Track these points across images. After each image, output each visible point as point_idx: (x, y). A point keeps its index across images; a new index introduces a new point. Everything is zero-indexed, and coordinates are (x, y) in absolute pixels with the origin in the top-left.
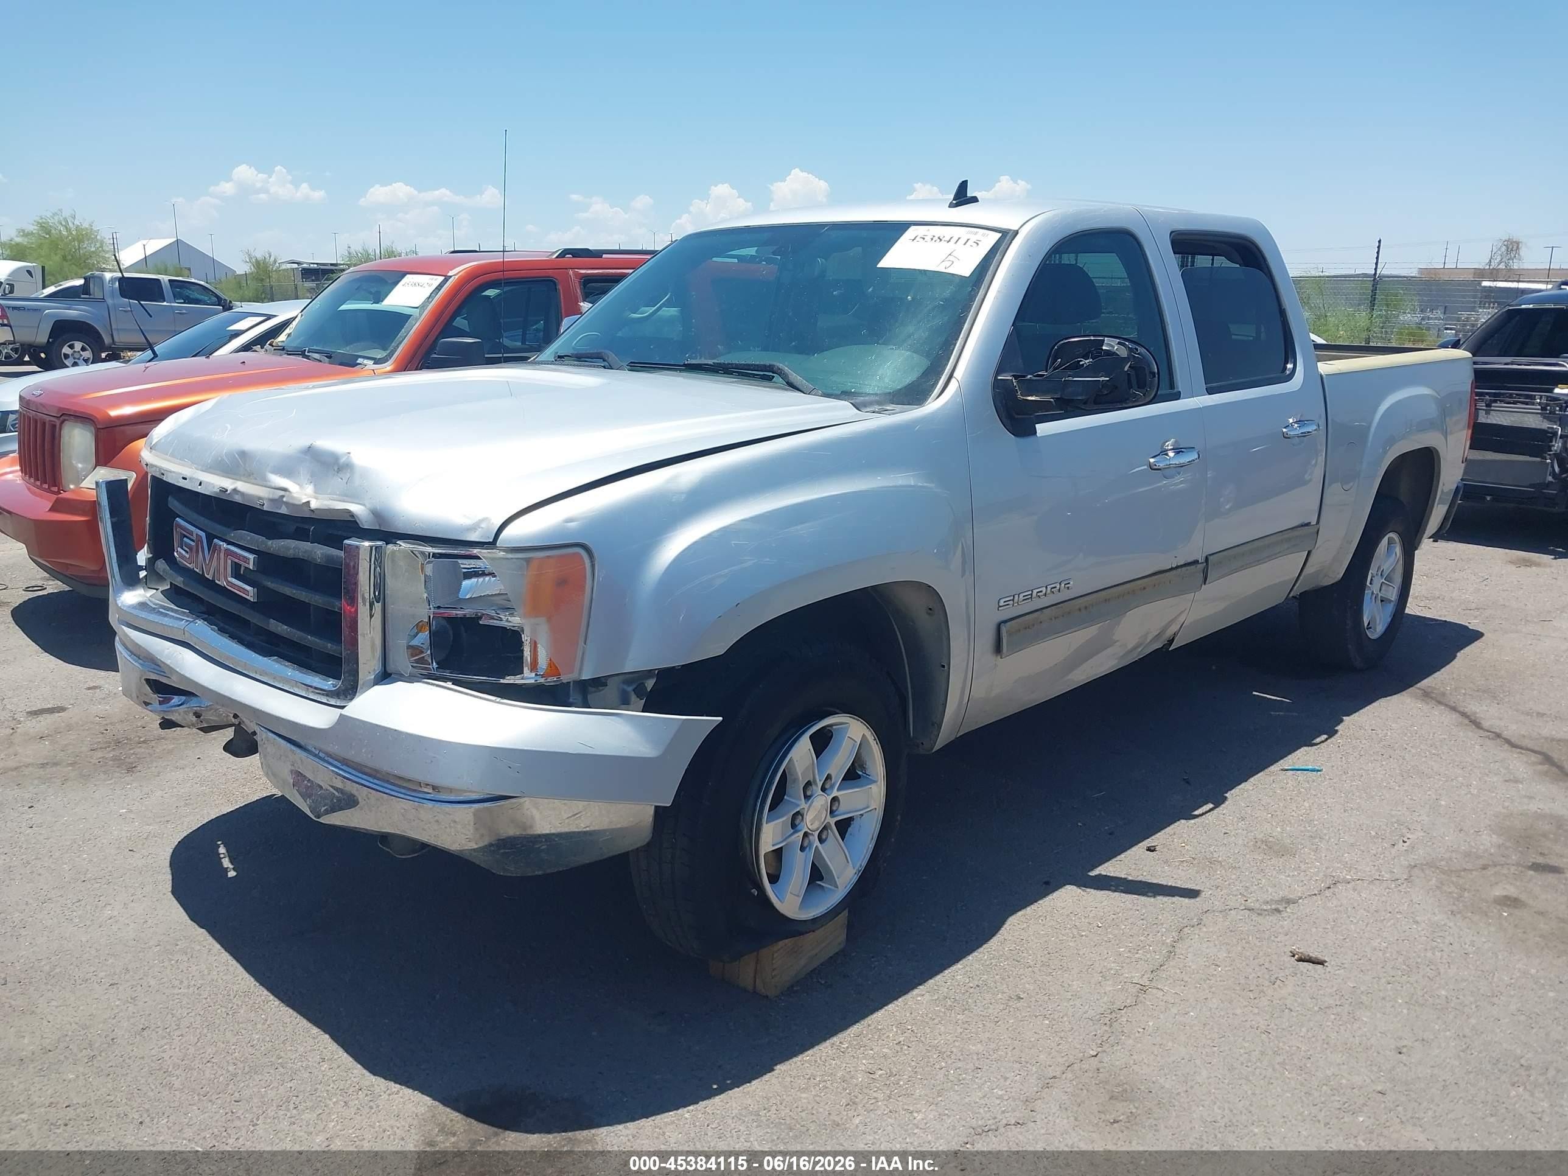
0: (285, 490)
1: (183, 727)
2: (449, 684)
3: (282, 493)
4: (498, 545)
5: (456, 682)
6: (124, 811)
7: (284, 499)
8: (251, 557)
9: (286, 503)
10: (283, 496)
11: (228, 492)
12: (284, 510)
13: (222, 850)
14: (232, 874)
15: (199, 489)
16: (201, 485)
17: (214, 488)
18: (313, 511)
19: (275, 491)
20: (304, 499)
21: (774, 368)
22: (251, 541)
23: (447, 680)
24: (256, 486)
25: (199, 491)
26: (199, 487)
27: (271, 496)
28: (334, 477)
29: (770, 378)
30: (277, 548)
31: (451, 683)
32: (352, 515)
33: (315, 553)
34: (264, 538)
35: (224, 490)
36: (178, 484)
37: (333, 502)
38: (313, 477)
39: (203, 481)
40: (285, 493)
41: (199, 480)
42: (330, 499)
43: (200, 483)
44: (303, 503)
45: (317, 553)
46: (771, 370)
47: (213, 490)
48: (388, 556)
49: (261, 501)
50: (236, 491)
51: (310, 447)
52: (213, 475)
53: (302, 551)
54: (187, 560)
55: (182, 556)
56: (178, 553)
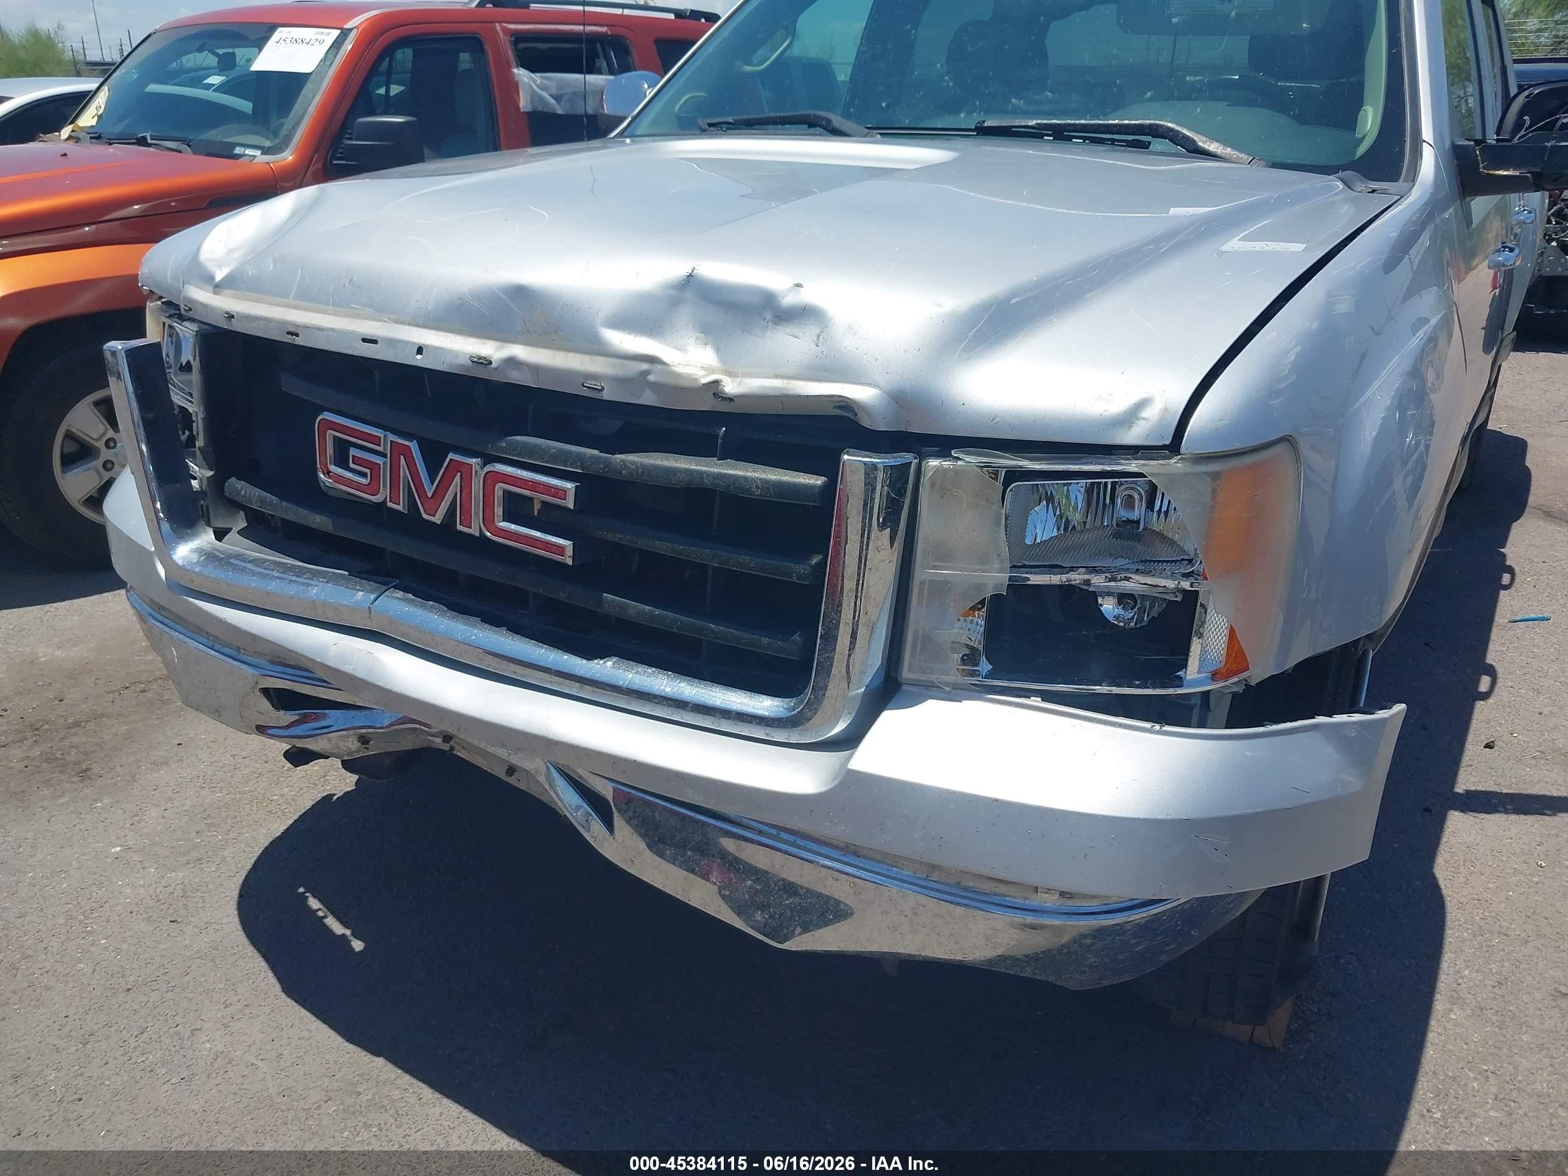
0: (652, 360)
1: (327, 757)
2: (1035, 701)
3: (645, 366)
4: (1183, 449)
5: (1047, 696)
6: (119, 849)
7: (651, 378)
8: (570, 486)
9: (656, 387)
10: (647, 373)
11: (494, 365)
12: (648, 399)
13: (314, 903)
14: (358, 945)
15: (419, 360)
16: (421, 354)
17: (457, 358)
18: (730, 399)
19: (625, 362)
20: (704, 376)
21: (1161, 130)
22: (565, 457)
23: (1029, 694)
24: (571, 354)
25: (419, 364)
26: (419, 357)
27: (620, 372)
28: (769, 333)
29: (1145, 146)
30: (640, 471)
31: (1040, 699)
32: (845, 405)
33: (746, 478)
34: (596, 452)
35: (484, 362)
36: (350, 352)
37: (789, 381)
38: (709, 333)
39: (427, 346)
40: (652, 365)
41: (414, 344)
42: (776, 377)
43: (420, 350)
44: (703, 385)
45: (753, 480)
46: (1156, 132)
47: (454, 361)
48: (925, 481)
49: (593, 382)
50: (512, 362)
51: (690, 276)
52: (441, 333)
53: (709, 474)
54: (359, 487)
55: (339, 479)
56: (328, 473)
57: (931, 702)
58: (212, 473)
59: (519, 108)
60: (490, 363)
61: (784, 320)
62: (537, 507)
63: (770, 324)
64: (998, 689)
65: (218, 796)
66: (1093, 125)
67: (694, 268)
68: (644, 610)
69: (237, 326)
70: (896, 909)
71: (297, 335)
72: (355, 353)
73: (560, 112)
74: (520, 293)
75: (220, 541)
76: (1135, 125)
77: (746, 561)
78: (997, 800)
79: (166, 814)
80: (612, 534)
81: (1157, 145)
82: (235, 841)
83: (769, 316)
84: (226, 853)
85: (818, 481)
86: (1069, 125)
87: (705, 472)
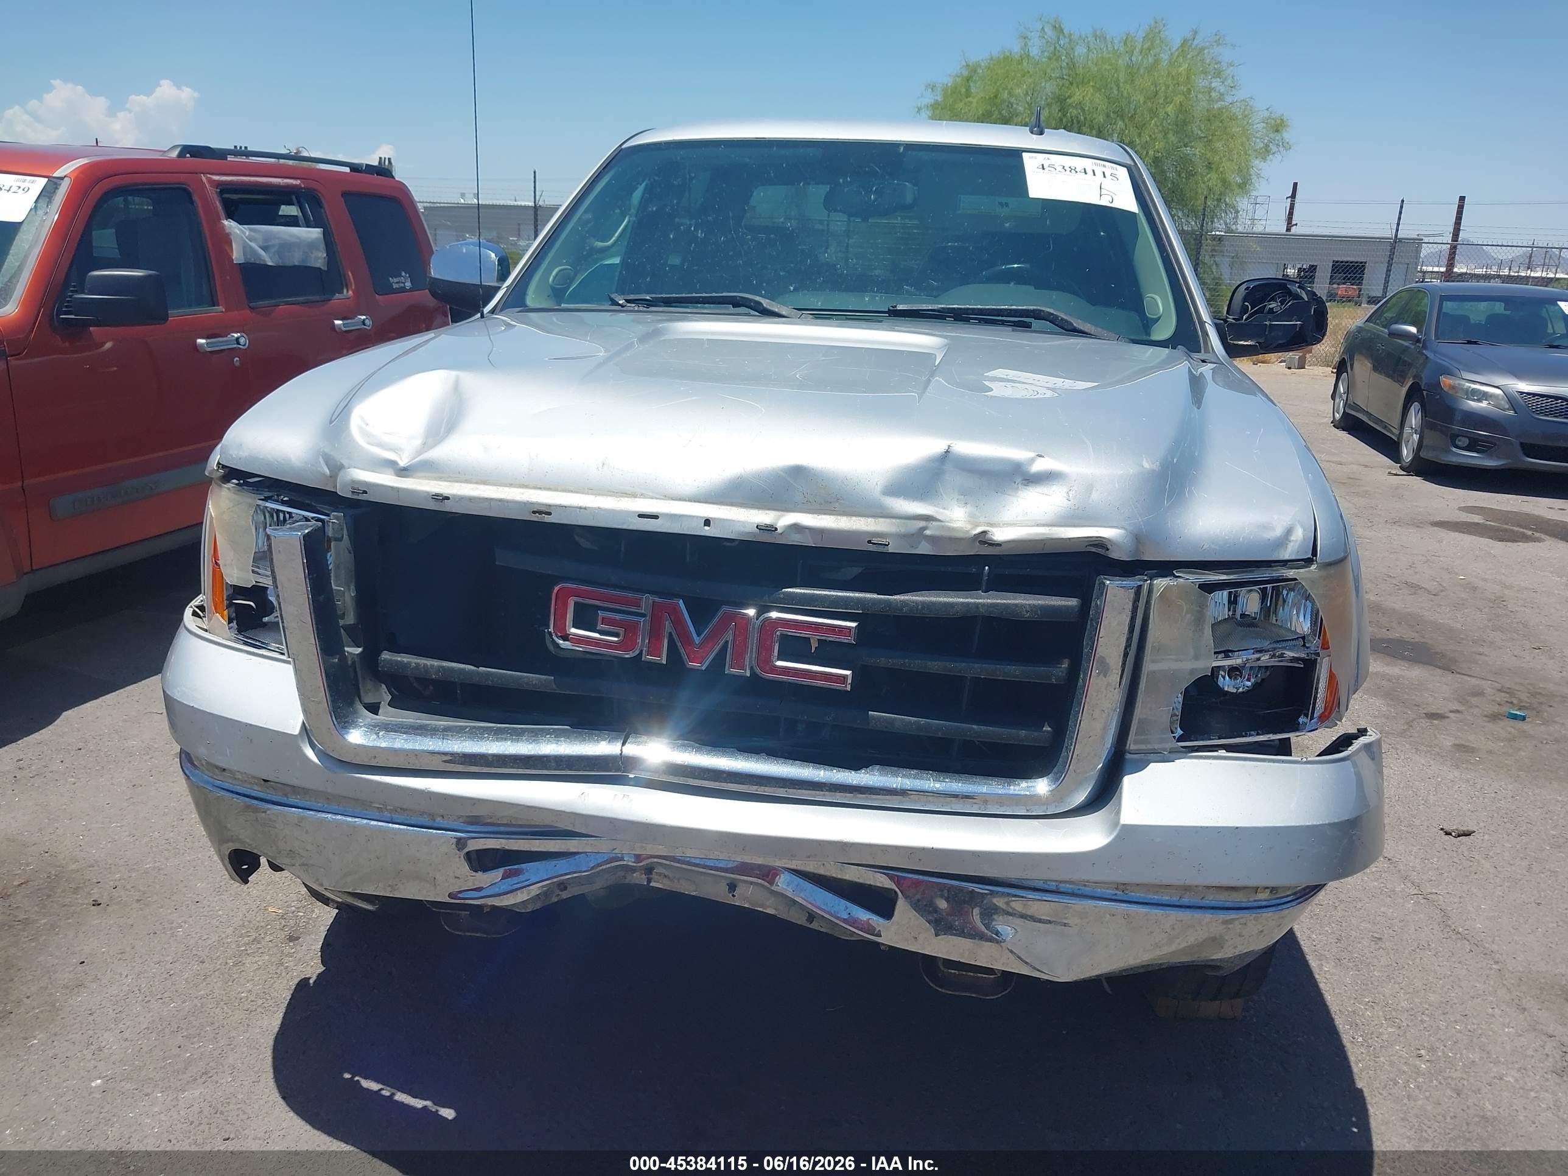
0: (927, 518)
2: (1223, 753)
3: (922, 524)
5: (1229, 748)
7: (928, 532)
8: (852, 625)
9: (933, 540)
10: (924, 528)
11: (779, 531)
12: (924, 549)
13: (371, 1085)
14: (447, 1115)
15: (707, 531)
16: (709, 526)
17: (745, 527)
18: (999, 545)
19: (908, 521)
20: (972, 529)
21: (1042, 314)
22: (846, 602)
23: (1216, 749)
24: (854, 518)
25: (708, 534)
26: (707, 528)
27: (903, 530)
28: (1020, 492)
29: (1028, 326)
30: (920, 607)
31: (1224, 751)
32: (1100, 543)
33: (1016, 605)
34: (875, 596)
35: (770, 529)
36: (624, 527)
37: (1050, 528)
38: (966, 495)
39: (714, 519)
40: (927, 523)
41: (701, 517)
42: (1038, 525)
43: (707, 522)
44: (975, 535)
45: (1023, 606)
46: (1037, 315)
47: (742, 529)
48: (1156, 595)
49: (879, 539)
50: (796, 527)
51: (947, 452)
52: (723, 507)
53: (983, 605)
54: (608, 645)
55: (580, 640)
56: (565, 638)
57: (1152, 766)
58: (360, 650)
59: (233, 260)
60: (776, 529)
61: (1032, 482)
62: (814, 645)
63: (1020, 485)
64: (1196, 748)
65: (174, 1007)
66: (989, 309)
67: (949, 446)
68: (911, 722)
69: (447, 507)
70: (1160, 928)
71: (549, 514)
72: (631, 527)
73: (270, 263)
74: (798, 472)
75: (377, 715)
76: (1022, 309)
77: (1012, 671)
78: (1237, 828)
79: (126, 1035)
80: (883, 661)
81: (1036, 324)
82: (232, 1046)
83: (1018, 480)
84: (231, 1060)
85: (1073, 602)
86: (968, 309)
87: (980, 603)
